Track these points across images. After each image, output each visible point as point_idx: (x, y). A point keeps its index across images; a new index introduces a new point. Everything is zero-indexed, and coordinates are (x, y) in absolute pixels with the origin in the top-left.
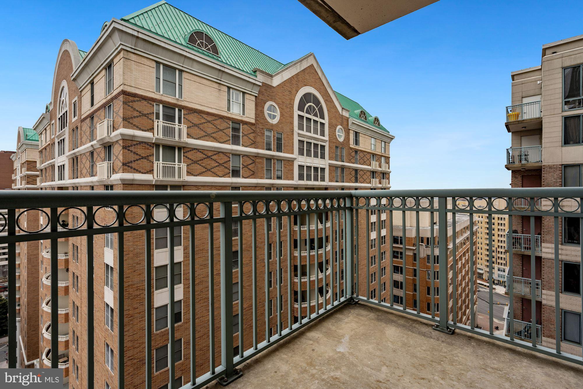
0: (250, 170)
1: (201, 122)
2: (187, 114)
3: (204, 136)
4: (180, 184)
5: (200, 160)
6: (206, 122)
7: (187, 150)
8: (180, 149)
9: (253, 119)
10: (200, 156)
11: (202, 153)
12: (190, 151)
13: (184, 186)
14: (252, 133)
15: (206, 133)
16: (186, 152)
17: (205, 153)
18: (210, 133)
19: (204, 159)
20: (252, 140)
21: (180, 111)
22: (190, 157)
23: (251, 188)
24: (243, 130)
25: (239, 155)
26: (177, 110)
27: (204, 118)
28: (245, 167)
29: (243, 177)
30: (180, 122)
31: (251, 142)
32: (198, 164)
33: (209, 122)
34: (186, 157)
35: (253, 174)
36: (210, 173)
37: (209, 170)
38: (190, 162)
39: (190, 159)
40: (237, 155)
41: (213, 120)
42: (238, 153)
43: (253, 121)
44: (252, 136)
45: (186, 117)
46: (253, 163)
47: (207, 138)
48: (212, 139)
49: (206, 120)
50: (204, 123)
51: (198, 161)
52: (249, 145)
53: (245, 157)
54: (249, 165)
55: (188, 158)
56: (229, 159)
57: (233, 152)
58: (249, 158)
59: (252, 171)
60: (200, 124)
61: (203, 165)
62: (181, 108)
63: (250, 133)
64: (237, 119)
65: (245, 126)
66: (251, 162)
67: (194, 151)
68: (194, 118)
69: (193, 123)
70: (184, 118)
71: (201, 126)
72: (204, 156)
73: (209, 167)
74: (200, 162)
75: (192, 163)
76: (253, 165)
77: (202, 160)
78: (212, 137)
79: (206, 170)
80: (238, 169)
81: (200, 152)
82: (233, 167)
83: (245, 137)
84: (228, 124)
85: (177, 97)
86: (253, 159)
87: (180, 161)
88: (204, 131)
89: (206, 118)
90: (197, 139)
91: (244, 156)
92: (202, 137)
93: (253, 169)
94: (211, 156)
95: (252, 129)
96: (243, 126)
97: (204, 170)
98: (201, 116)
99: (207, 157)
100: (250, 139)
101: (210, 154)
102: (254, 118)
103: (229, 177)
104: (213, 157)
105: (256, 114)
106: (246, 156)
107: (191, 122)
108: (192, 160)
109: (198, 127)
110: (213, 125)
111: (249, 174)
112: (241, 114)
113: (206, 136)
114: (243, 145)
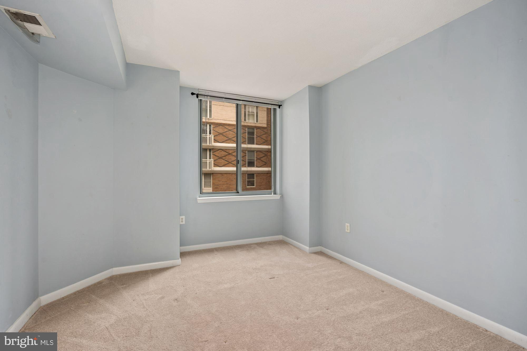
0: (263, 161)
1: (224, 131)
2: (214, 127)
3: (227, 140)
4: (210, 172)
5: (224, 156)
6: (228, 131)
7: (215, 150)
8: (210, 150)
9: (265, 125)
10: (223, 153)
11: (225, 152)
12: (217, 151)
13: (213, 173)
14: (264, 134)
15: (228, 138)
16: (214, 152)
17: (227, 151)
18: (231, 138)
19: (227, 155)
20: (264, 139)
21: (210, 126)
22: (217, 155)
23: (263, 174)
24: (257, 133)
25: (254, 151)
26: (208, 125)
27: (227, 128)
28: (258, 159)
29: (257, 167)
30: (210, 133)
31: (263, 141)
32: (223, 159)
33: (230, 130)
34: (214, 155)
35: (265, 164)
36: (231, 164)
37: (230, 163)
38: (217, 158)
39: (217, 156)
40: (251, 151)
41: (233, 129)
42: (252, 150)
43: (265, 126)
44: (264, 137)
45: (214, 129)
46: (265, 156)
47: (229, 141)
48: (232, 141)
49: (228, 129)
50: (227, 131)
51: (223, 157)
52: (262, 143)
53: (258, 153)
54: (262, 158)
55: (216, 156)
56: (246, 154)
57: (248, 149)
58: (262, 152)
59: (264, 162)
60: (224, 132)
61: (226, 159)
62: (211, 124)
63: (263, 135)
64: (252, 126)
65: (258, 130)
66: (263, 155)
67: (220, 151)
68: (220, 130)
69: (219, 133)
70: (213, 130)
71: (224, 134)
72: (227, 154)
73: (230, 161)
74: (224, 158)
75: (219, 159)
76: (266, 157)
77: (225, 156)
78: (232, 140)
79: (228, 163)
80: (252, 161)
81: (224, 151)
82: (249, 160)
83: (258, 138)
84: (245, 130)
85: (208, 117)
86: (265, 153)
87: (210, 158)
88: (227, 137)
89: (228, 128)
90: (221, 143)
91: (257, 151)
92: (225, 141)
93: (265, 161)
94: (232, 153)
95: (264, 131)
96: (257, 130)
97: (227, 163)
98: (224, 127)
99: (228, 154)
100: (263, 139)
101: (231, 152)
102: (266, 123)
103: (246, 167)
104: (233, 154)
105: (267, 120)
106: (259, 151)
107: (217, 132)
108: (218, 157)
109: (223, 135)
110: (233, 132)
111: (262, 165)
112: (255, 122)
113: (228, 140)
114: (257, 144)
